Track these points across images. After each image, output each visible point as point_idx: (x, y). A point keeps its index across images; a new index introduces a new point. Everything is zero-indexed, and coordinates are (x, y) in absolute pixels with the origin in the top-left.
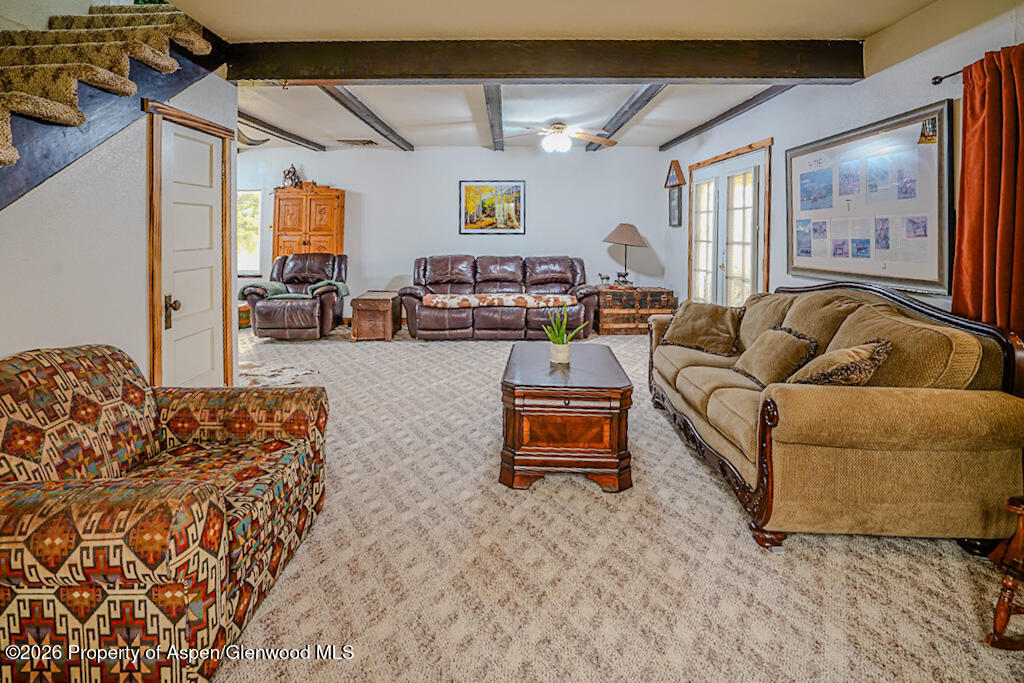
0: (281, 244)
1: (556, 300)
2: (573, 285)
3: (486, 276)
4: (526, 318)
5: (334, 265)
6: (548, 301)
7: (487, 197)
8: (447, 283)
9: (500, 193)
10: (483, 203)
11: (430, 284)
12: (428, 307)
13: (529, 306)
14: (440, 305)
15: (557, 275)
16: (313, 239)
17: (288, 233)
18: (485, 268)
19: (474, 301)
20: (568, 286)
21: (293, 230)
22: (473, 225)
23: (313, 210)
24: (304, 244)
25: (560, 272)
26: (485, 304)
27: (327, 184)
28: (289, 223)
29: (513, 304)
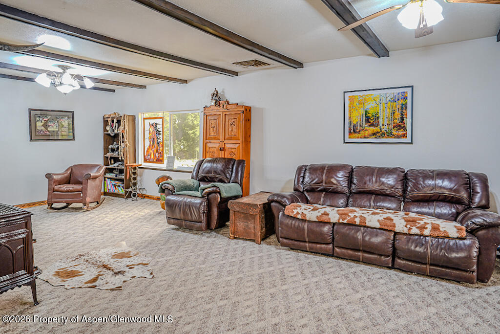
0: (207, 149)
1: (435, 228)
2: (469, 207)
3: (362, 188)
4: (393, 245)
5: (233, 168)
6: (423, 228)
7: (370, 106)
8: (322, 191)
9: (384, 101)
10: (366, 112)
11: (307, 191)
12: (289, 216)
13: (397, 230)
14: (299, 217)
15: (447, 193)
16: (227, 146)
17: (212, 141)
18: (361, 179)
19: (334, 216)
20: (460, 208)
21: (215, 138)
22: (357, 135)
23: (227, 123)
24: (221, 150)
25: (451, 189)
26: (345, 221)
27: (236, 102)
28: (212, 134)
29: (378, 225)
